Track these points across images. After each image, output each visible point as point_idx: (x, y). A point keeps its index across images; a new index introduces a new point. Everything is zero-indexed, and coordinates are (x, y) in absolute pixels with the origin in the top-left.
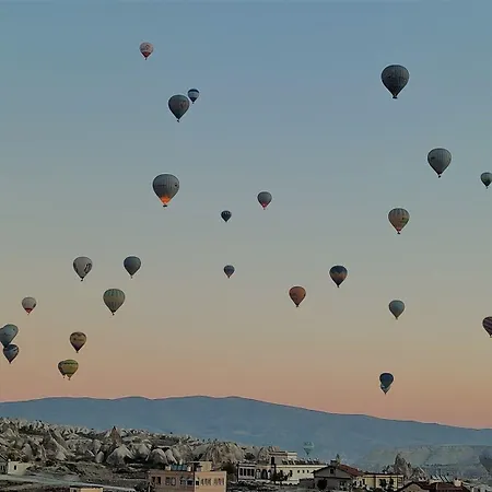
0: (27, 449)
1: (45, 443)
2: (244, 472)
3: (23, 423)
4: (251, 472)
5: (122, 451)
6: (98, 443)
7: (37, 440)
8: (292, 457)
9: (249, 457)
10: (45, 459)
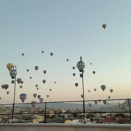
0: (27, 110)
1: (30, 110)
2: (56, 112)
3: (27, 107)
4: (57, 112)
5: (40, 110)
6: (37, 109)
7: (29, 109)
8: (63, 109)
9: (57, 110)
10: (30, 112)
